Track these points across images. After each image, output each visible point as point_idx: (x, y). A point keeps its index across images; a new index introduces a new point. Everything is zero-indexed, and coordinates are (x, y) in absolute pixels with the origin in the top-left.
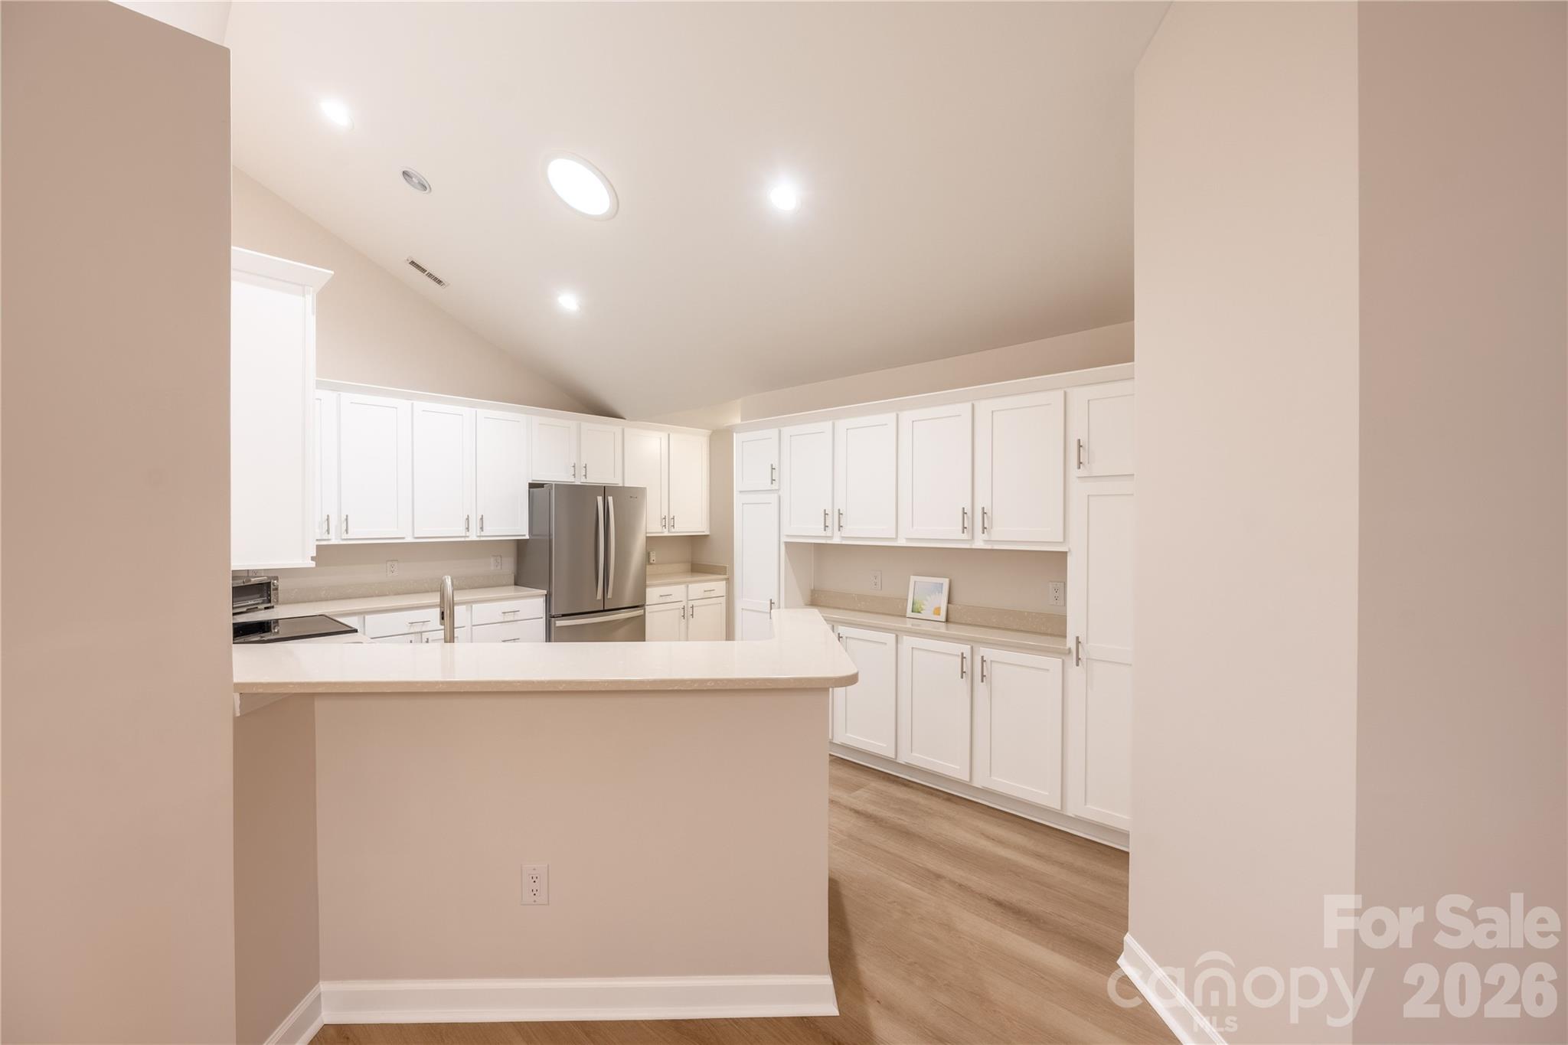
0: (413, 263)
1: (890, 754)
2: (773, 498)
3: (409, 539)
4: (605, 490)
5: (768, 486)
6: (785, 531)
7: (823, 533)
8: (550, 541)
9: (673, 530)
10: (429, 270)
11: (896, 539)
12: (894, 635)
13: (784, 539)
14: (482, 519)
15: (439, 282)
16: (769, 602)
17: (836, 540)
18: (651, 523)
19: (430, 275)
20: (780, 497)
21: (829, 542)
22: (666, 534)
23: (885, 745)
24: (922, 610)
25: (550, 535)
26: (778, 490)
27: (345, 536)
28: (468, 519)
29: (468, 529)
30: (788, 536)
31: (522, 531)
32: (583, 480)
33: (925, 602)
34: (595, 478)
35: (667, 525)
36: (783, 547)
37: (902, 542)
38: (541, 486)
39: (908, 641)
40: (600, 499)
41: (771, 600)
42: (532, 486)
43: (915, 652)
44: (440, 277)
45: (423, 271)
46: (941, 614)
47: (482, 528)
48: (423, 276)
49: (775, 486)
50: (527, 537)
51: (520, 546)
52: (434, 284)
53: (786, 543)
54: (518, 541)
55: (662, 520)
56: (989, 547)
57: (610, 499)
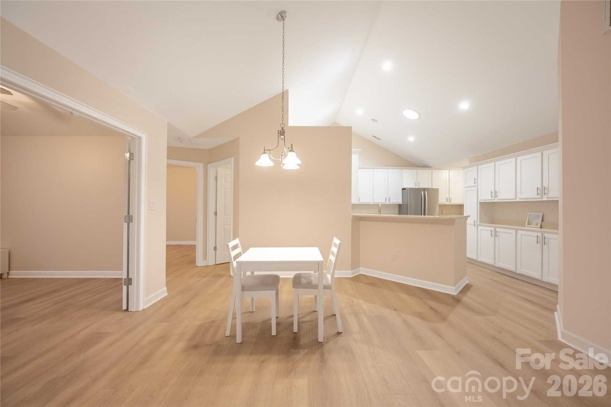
0: (374, 136)
1: (513, 269)
2: (476, 188)
3: (372, 203)
4: (424, 190)
5: (474, 185)
6: (479, 199)
7: (491, 199)
8: (407, 205)
9: (451, 202)
10: (377, 137)
11: (516, 199)
12: (515, 231)
13: (479, 201)
14: (389, 198)
15: (379, 139)
16: (473, 221)
17: (496, 201)
18: (442, 200)
19: (377, 138)
20: (478, 188)
21: (493, 201)
22: (448, 203)
23: (512, 267)
24: (532, 224)
25: (407, 203)
26: (477, 186)
27: (359, 202)
28: (386, 198)
29: (386, 201)
30: (480, 200)
31: (400, 201)
32: (418, 187)
33: (533, 221)
34: (422, 186)
35: (448, 201)
36: (479, 204)
37: (518, 200)
38: (405, 189)
39: (520, 232)
40: (423, 192)
41: (474, 221)
42: (403, 189)
43: (522, 236)
44: (380, 138)
45: (376, 137)
46: (539, 225)
47: (389, 201)
48: (376, 139)
49: (476, 185)
50: (401, 203)
51: (400, 206)
52: (378, 140)
53: (480, 203)
54: (399, 204)
55: (446, 199)
56: (548, 200)
57: (426, 192)
